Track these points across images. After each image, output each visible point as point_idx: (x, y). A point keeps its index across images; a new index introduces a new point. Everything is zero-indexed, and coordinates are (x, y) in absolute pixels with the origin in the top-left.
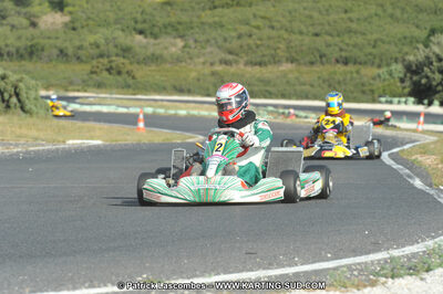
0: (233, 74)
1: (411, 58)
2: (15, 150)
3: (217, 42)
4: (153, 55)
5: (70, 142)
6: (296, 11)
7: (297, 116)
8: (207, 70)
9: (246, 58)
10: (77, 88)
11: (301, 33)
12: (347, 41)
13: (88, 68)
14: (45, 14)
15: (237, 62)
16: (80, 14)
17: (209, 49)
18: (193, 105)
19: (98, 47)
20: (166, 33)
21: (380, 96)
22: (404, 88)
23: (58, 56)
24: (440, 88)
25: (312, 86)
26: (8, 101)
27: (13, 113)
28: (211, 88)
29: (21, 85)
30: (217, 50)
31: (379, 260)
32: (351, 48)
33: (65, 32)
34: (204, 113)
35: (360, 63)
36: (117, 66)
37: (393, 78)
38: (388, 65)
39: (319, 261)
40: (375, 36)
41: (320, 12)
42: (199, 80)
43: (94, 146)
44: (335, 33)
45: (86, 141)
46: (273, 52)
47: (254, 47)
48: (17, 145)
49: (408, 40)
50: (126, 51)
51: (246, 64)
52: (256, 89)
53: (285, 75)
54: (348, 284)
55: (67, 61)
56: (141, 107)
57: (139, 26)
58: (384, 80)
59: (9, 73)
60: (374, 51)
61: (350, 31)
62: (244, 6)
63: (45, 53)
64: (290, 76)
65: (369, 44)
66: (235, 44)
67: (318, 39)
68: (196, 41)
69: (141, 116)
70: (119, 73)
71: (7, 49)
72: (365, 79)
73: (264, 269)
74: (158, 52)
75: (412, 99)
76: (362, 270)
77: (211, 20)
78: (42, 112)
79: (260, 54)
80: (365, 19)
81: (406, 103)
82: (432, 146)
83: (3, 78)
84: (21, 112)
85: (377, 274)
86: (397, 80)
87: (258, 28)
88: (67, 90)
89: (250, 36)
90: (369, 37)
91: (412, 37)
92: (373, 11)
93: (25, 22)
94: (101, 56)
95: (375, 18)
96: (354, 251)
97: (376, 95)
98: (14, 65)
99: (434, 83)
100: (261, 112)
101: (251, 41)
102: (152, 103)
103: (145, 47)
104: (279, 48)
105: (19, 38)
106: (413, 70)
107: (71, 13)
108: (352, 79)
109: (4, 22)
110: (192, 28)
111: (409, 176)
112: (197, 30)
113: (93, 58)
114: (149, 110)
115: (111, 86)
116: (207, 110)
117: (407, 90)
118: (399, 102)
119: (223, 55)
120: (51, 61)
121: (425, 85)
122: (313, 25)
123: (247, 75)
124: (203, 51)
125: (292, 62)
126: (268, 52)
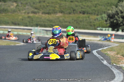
0: (37, 18)
1: (110, 12)
3: (30, 4)
4: (3, 9)
8: (26, 16)
9: (42, 11)
11: (65, 1)
12: (84, 4)
15: (39, 13)
17: (27, 7)
18: (20, 30)
21: (98, 27)
22: (107, 24)
24: (122, 24)
25: (70, 22)
28: (28, 23)
30: (30, 7)
32: (86, 7)
34: (25, 33)
35: (90, 14)
37: (103, 20)
38: (101, 14)
40: (96, 3)
42: (23, 20)
46: (53, 8)
47: (46, 6)
49: (109, 4)
51: (43, 13)
52: (46, 24)
53: (58, 18)
58: (100, 21)
60: (96, 9)
64: (61, 18)
65: (93, 6)
66: (38, 5)
67: (71, 3)
68: (22, 4)
72: (91, 20)
74: (6, 8)
75: (110, 29)
79: (48, 9)
81: (108, 30)
82: (116, 48)
86: (104, 21)
89: (44, 2)
90: (93, 3)
91: (111, 3)
97: (96, 27)
99: (119, 22)
100: (48, 33)
101: (44, 4)
102: (3, 29)
103: (0, 6)
104: (56, 7)
106: (111, 17)
108: (86, 20)
111: (102, 60)
114: (1, 32)
116: (26, 32)
117: (108, 25)
118: (105, 30)
119: (33, 10)
121: (116, 23)
123: (43, 18)
124: (24, 8)
125: (61, 13)
126: (51, 8)
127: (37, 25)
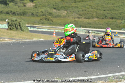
0: (81, 21)
2: (19, 41)
3: (76, 12)
4: (58, 15)
5: (34, 39)
6: (99, 4)
7: (98, 33)
8: (73, 20)
9: (84, 17)
10: (36, 24)
11: (100, 10)
12: (113, 13)
13: (40, 18)
14: (28, 3)
15: (82, 18)
16: (38, 3)
17: (74, 14)
19: (43, 13)
20: (62, 9)
21: (122, 28)
23: (31, 15)
25: (103, 25)
26: (17, 27)
27: (19, 31)
29: (21, 23)
30: (76, 14)
31: (122, 75)
32: (114, 14)
33: (33, 8)
35: (116, 19)
36: (48, 18)
38: (124, 19)
39: (105, 74)
40: (121, 11)
41: (105, 4)
43: (41, 40)
44: (109, 10)
45: (39, 39)
47: (87, 13)
48: (19, 40)
50: (50, 14)
51: (84, 18)
52: (87, 25)
53: (95, 22)
54: (113, 81)
55: (34, 16)
56: (54, 30)
57: (54, 7)
58: (123, 24)
59: (18, 19)
60: (121, 16)
61: (114, 10)
62: (84, 2)
63: (28, 14)
64: (97, 22)
65: (119, 14)
66: (81, 13)
67: (104, 11)
68: (70, 12)
69: (54, 32)
70: (48, 20)
71: (17, 13)
72: (118, 23)
73: (90, 76)
74: (59, 14)
76: (117, 77)
77: (75, 6)
78: (27, 30)
79: (88, 16)
80: (118, 7)
83: (16, 20)
84: (21, 30)
85: (122, 78)
87: (88, 8)
88: (33, 24)
89: (86, 10)
90: (119, 11)
92: (120, 4)
93: (22, 5)
94: (43, 15)
95: (121, 6)
96: (115, 72)
97: (121, 28)
98: (19, 17)
102: (58, 29)
103: (56, 13)
104: (94, 14)
105: (21, 10)
107: (35, 3)
108: (114, 23)
109: (16, 5)
110: (69, 8)
112: (71, 8)
113: (41, 16)
114: (57, 31)
115: (46, 24)
119: (78, 16)
120: (29, 16)
122: (104, 8)
123: (84, 22)
124: (72, 14)
125: (97, 18)
126: (90, 15)
127: (80, 27)
